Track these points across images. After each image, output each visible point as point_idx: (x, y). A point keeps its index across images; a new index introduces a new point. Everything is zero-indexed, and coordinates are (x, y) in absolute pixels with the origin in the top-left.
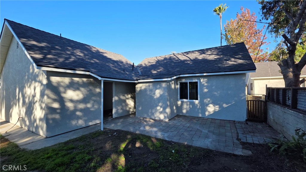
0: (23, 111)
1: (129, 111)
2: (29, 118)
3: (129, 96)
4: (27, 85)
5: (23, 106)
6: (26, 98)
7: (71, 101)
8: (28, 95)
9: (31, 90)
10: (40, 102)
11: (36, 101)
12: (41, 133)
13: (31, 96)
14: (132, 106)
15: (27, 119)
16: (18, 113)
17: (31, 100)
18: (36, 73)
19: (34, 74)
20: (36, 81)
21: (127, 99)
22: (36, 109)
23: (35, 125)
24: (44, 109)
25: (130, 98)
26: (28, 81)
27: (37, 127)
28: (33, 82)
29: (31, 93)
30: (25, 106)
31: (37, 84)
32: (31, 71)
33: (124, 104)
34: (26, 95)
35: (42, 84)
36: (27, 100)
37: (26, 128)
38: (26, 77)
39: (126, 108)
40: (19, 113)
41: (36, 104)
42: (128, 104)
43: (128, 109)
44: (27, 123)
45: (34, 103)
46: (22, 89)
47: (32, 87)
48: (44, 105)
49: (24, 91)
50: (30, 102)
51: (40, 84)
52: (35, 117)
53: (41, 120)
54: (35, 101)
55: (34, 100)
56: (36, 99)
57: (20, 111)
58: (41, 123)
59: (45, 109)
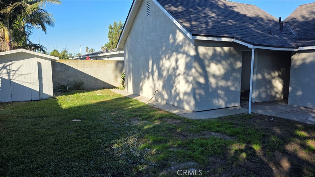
0: (159, 85)
1: (275, 97)
2: (169, 92)
3: (277, 74)
4: (165, 57)
5: (158, 79)
6: (163, 70)
7: (214, 76)
8: (166, 68)
9: (171, 62)
10: (185, 75)
11: (179, 75)
12: (187, 108)
13: (171, 68)
14: (279, 90)
15: (166, 93)
16: (151, 87)
17: (171, 73)
18: (178, 43)
19: (176, 44)
20: (178, 52)
21: (274, 78)
22: (179, 82)
23: (178, 99)
24: (191, 83)
25: (278, 78)
26: (165, 53)
27: (181, 101)
28: (174, 53)
29: (170, 65)
30: (162, 80)
31: (180, 56)
32: (171, 41)
33: (268, 86)
34: (163, 68)
35: (188, 55)
36: (165, 73)
37: (164, 102)
38: (164, 48)
39: (271, 92)
40: (153, 87)
41: (178, 77)
42: (275, 87)
43: (273, 94)
44: (166, 97)
45: (176, 76)
46: (157, 61)
47: (173, 59)
48: (190, 79)
49: (160, 64)
50: (169, 75)
51: (185, 56)
52: (177, 91)
53: (185, 94)
54: (177, 74)
55: (175, 73)
56: (178, 72)
57: (155, 84)
58: (186, 97)
59: (193, 82)
